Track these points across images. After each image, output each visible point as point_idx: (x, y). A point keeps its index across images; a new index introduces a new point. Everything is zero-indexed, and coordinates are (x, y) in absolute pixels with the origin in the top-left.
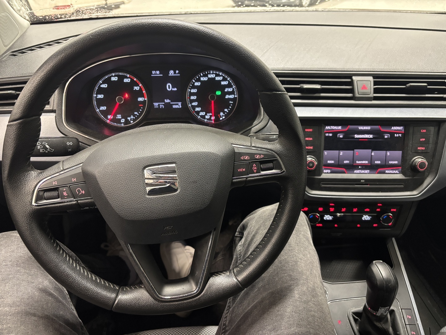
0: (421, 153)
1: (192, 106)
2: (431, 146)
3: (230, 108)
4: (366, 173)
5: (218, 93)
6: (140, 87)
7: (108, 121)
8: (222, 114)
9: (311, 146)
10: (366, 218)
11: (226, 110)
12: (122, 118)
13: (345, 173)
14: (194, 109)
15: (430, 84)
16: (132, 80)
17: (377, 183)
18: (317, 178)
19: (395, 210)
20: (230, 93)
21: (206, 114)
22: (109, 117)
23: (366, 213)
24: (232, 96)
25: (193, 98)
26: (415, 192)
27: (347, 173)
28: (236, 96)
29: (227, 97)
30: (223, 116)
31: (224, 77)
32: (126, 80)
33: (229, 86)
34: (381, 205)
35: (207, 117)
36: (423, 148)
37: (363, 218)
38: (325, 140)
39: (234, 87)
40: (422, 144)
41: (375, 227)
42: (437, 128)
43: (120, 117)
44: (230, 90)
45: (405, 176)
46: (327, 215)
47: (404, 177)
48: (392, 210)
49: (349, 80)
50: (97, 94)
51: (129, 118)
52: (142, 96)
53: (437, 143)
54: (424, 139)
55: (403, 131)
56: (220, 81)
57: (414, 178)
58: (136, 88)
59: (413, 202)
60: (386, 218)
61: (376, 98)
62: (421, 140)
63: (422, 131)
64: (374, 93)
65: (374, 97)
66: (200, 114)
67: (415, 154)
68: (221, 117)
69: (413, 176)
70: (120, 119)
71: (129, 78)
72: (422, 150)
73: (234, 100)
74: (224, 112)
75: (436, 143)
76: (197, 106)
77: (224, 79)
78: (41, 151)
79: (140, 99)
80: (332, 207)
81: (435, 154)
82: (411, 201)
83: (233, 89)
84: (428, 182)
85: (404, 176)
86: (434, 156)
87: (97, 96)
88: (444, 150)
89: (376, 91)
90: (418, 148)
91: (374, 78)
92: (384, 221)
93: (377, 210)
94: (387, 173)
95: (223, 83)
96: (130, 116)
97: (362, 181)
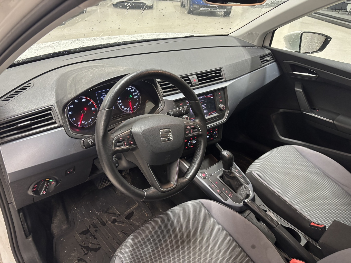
1: (120, 106)
2: (224, 99)
3: (138, 103)
5: (131, 96)
6: (92, 102)
7: (79, 126)
8: (135, 106)
10: (208, 137)
11: (136, 104)
12: (86, 122)
14: (121, 107)
15: (216, 73)
16: (87, 99)
19: (217, 130)
20: (136, 95)
21: (127, 109)
22: (78, 123)
24: (137, 97)
25: (119, 101)
26: (224, 119)
28: (139, 96)
29: (135, 97)
30: (135, 107)
31: (131, 88)
32: (83, 100)
33: (135, 91)
35: (128, 110)
36: (221, 101)
39: (137, 92)
40: (221, 99)
41: (211, 140)
43: (84, 122)
44: (136, 93)
46: (194, 141)
47: (218, 114)
49: (188, 78)
50: (69, 112)
51: (89, 121)
52: (94, 107)
54: (221, 97)
55: (213, 95)
56: (130, 90)
57: (222, 113)
58: (90, 103)
59: (221, 124)
60: (215, 134)
61: (200, 84)
63: (219, 94)
64: (199, 82)
66: (125, 109)
67: (219, 104)
68: (135, 108)
70: (85, 123)
71: (85, 98)
73: (139, 98)
74: (135, 105)
75: (225, 97)
76: (122, 106)
77: (132, 89)
78: (91, 144)
79: (93, 109)
83: (137, 93)
84: (227, 114)
86: (225, 102)
87: (69, 113)
89: (199, 81)
90: (220, 101)
91: (196, 75)
93: (211, 132)
94: (213, 114)
95: (132, 91)
96: (90, 120)
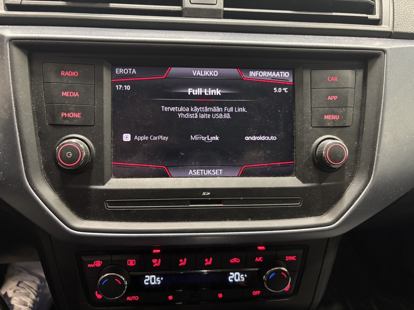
0: (332, 127)
2: (352, 112)
4: (216, 176)
9: (76, 112)
10: (237, 278)
13: (167, 176)
17: (242, 198)
18: (96, 190)
19: (293, 258)
23: (235, 268)
26: (326, 218)
27: (172, 177)
34: (263, 248)
36: (336, 117)
37: (230, 277)
38: (113, 100)
40: (332, 108)
41: (257, 296)
42: (360, 74)
45: (303, 182)
46: (150, 275)
47: (300, 182)
48: (288, 258)
53: (365, 106)
55: (291, 81)
57: (323, 184)
59: (328, 239)
60: (273, 277)
61: (227, 15)
62: (329, 98)
63: (330, 79)
65: (225, 12)
67: (319, 129)
69: (321, 180)
72: (334, 121)
75: (363, 106)
80: (157, 256)
81: (363, 128)
82: (324, 239)
85: (301, 180)
86: (360, 133)
88: (381, 119)
90: (326, 117)
92: (271, 283)
93: (257, 259)
97: (204, 194)
